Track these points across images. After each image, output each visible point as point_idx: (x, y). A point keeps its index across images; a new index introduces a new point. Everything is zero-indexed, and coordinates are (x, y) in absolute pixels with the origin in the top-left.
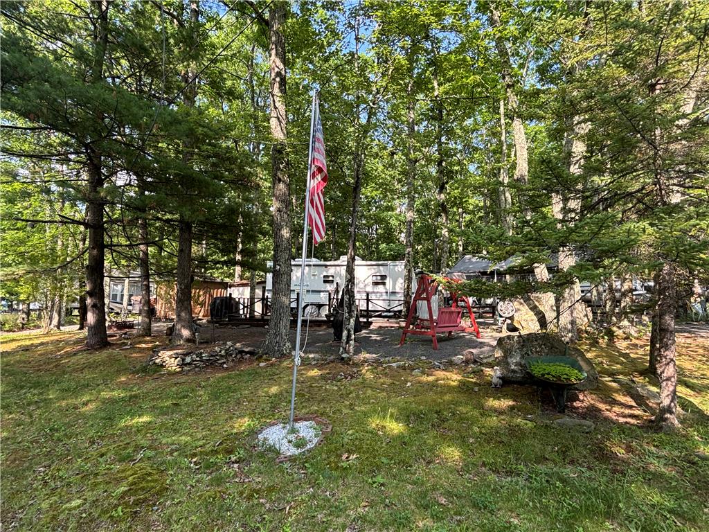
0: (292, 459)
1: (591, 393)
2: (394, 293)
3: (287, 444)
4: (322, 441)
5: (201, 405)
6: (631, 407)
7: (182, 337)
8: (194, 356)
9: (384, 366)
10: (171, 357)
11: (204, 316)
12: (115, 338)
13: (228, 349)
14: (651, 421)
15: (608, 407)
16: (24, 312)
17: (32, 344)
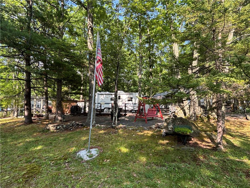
0: (87, 162)
1: (196, 138)
2: (135, 104)
3: (86, 156)
4: (99, 155)
5: (60, 143)
6: (209, 143)
7: (58, 120)
8: (61, 126)
9: (127, 129)
10: (52, 126)
11: (69, 112)
12: (36, 120)
13: (73, 124)
14: (214, 147)
15: (201, 143)
16: (5, 111)
17: (6, 123)
